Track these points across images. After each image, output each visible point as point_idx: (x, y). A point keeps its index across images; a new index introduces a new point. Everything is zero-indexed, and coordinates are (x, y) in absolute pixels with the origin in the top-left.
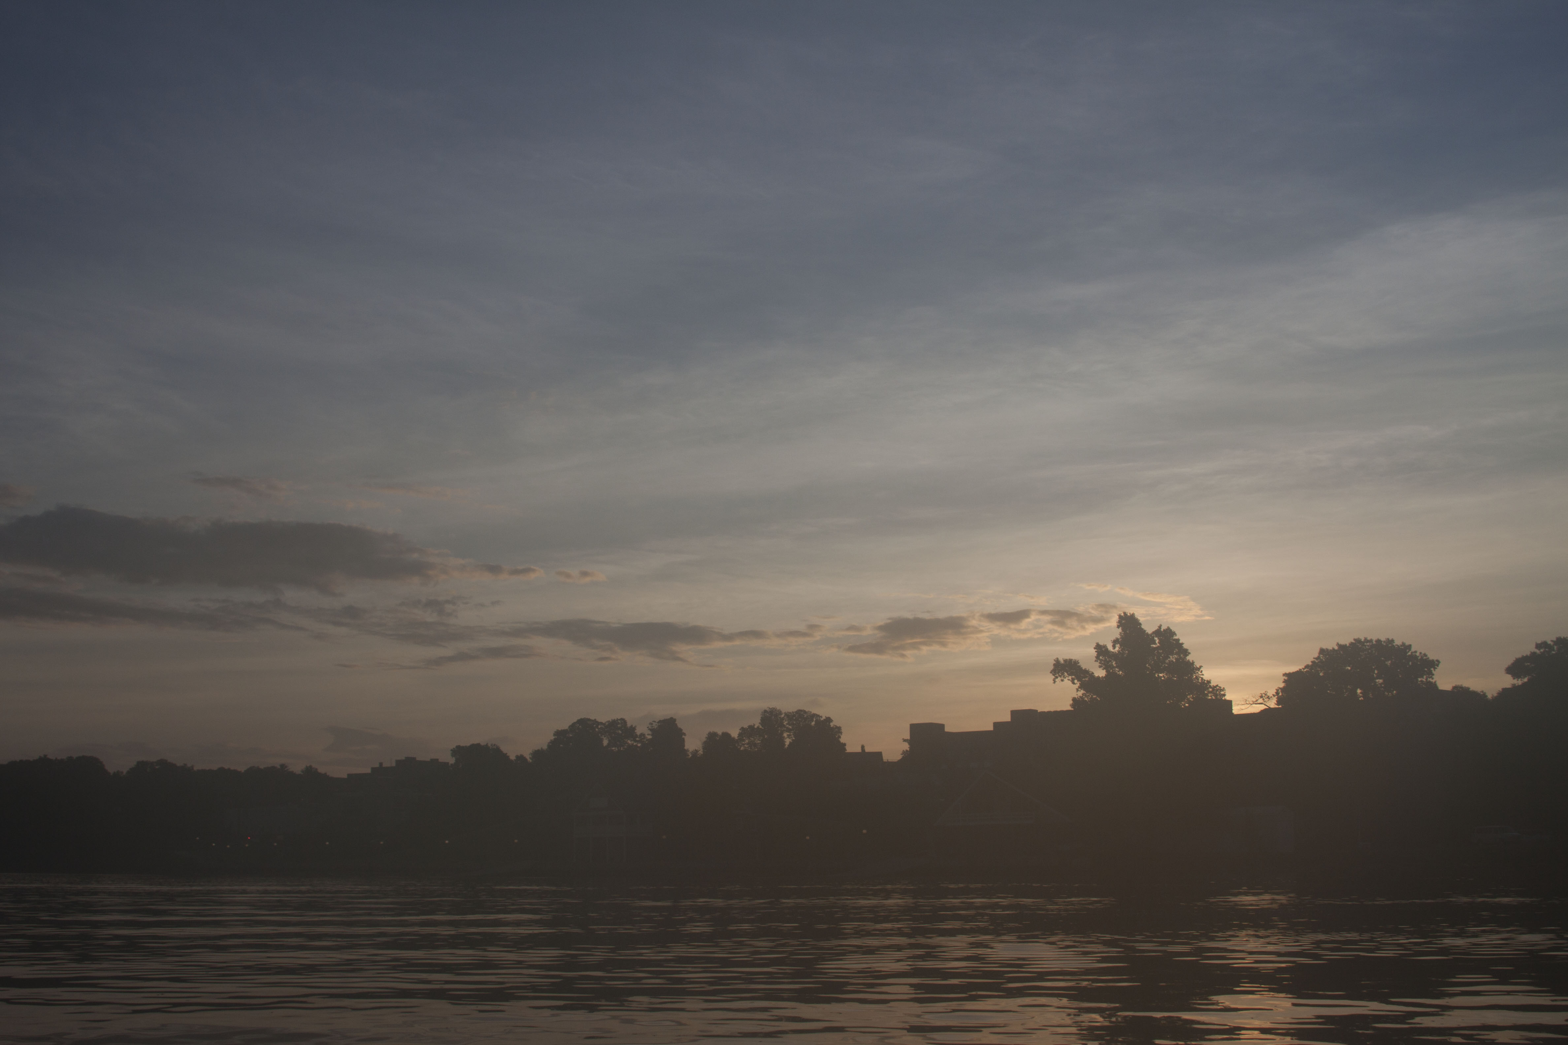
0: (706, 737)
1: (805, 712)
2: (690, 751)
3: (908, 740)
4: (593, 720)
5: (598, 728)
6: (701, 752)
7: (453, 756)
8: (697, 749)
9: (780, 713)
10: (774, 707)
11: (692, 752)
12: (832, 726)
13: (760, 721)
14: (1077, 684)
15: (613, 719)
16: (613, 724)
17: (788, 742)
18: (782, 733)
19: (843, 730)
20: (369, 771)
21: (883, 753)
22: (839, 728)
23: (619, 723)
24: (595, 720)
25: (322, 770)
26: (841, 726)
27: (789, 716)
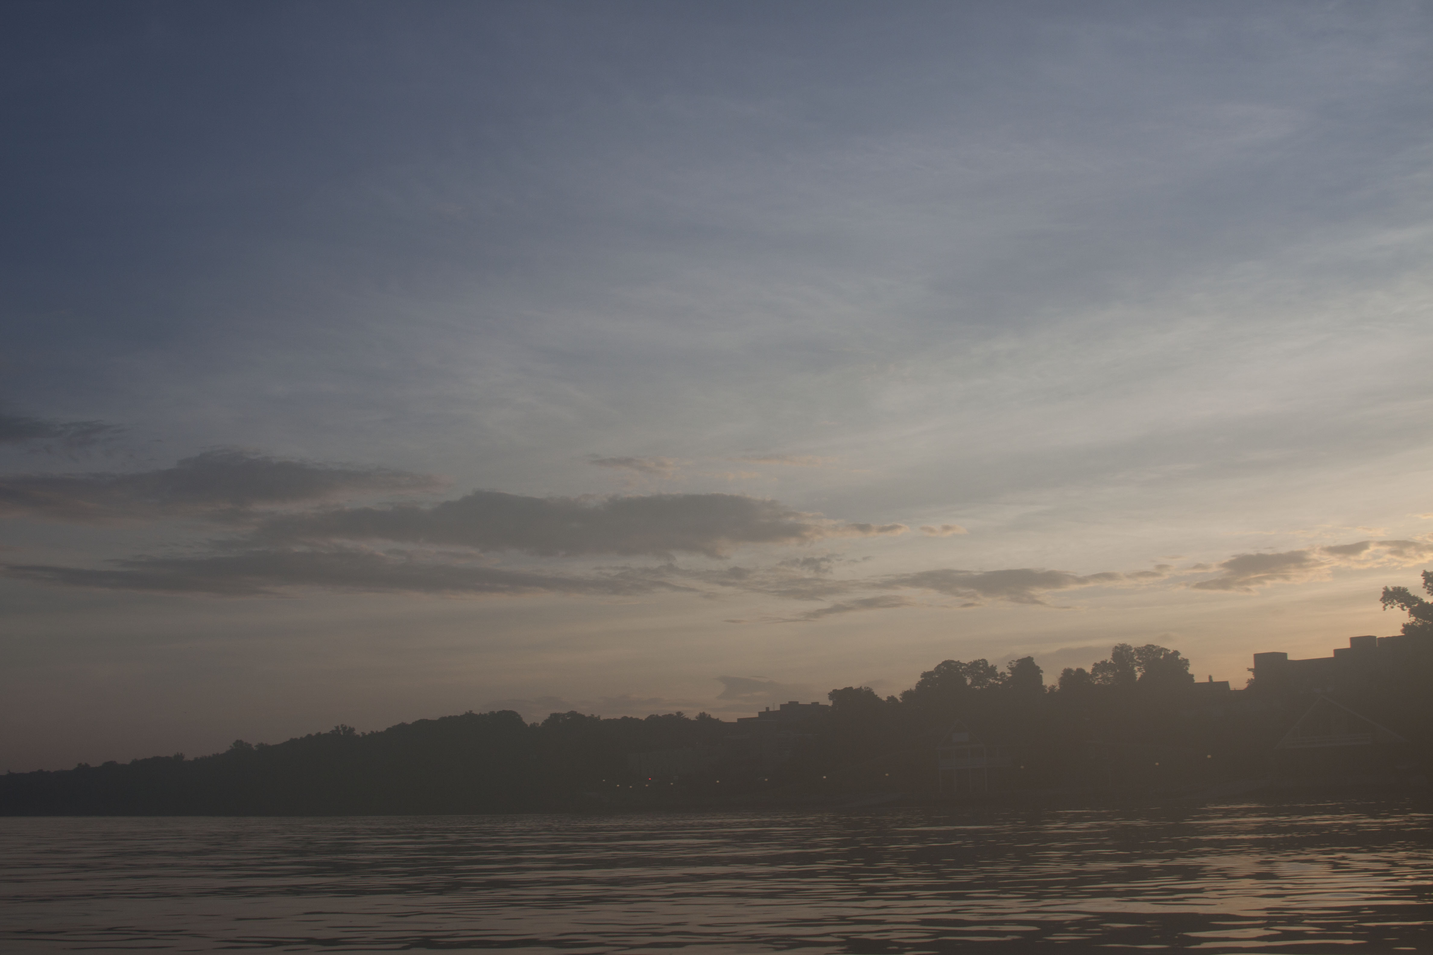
0: (1062, 674)
1: (1153, 646)
2: (1048, 687)
3: (1252, 669)
4: (956, 662)
5: (961, 669)
6: (1058, 688)
7: (830, 699)
8: (1054, 685)
9: (1130, 648)
10: (1124, 643)
11: (1050, 687)
12: (1179, 659)
13: (1111, 657)
14: (1406, 610)
15: (975, 660)
16: (975, 664)
17: (1139, 675)
18: (1133, 667)
19: (1190, 662)
20: (756, 715)
21: (1229, 683)
22: (1187, 660)
23: (980, 664)
24: (959, 661)
25: (714, 716)
26: (1188, 658)
27: (1139, 651)
